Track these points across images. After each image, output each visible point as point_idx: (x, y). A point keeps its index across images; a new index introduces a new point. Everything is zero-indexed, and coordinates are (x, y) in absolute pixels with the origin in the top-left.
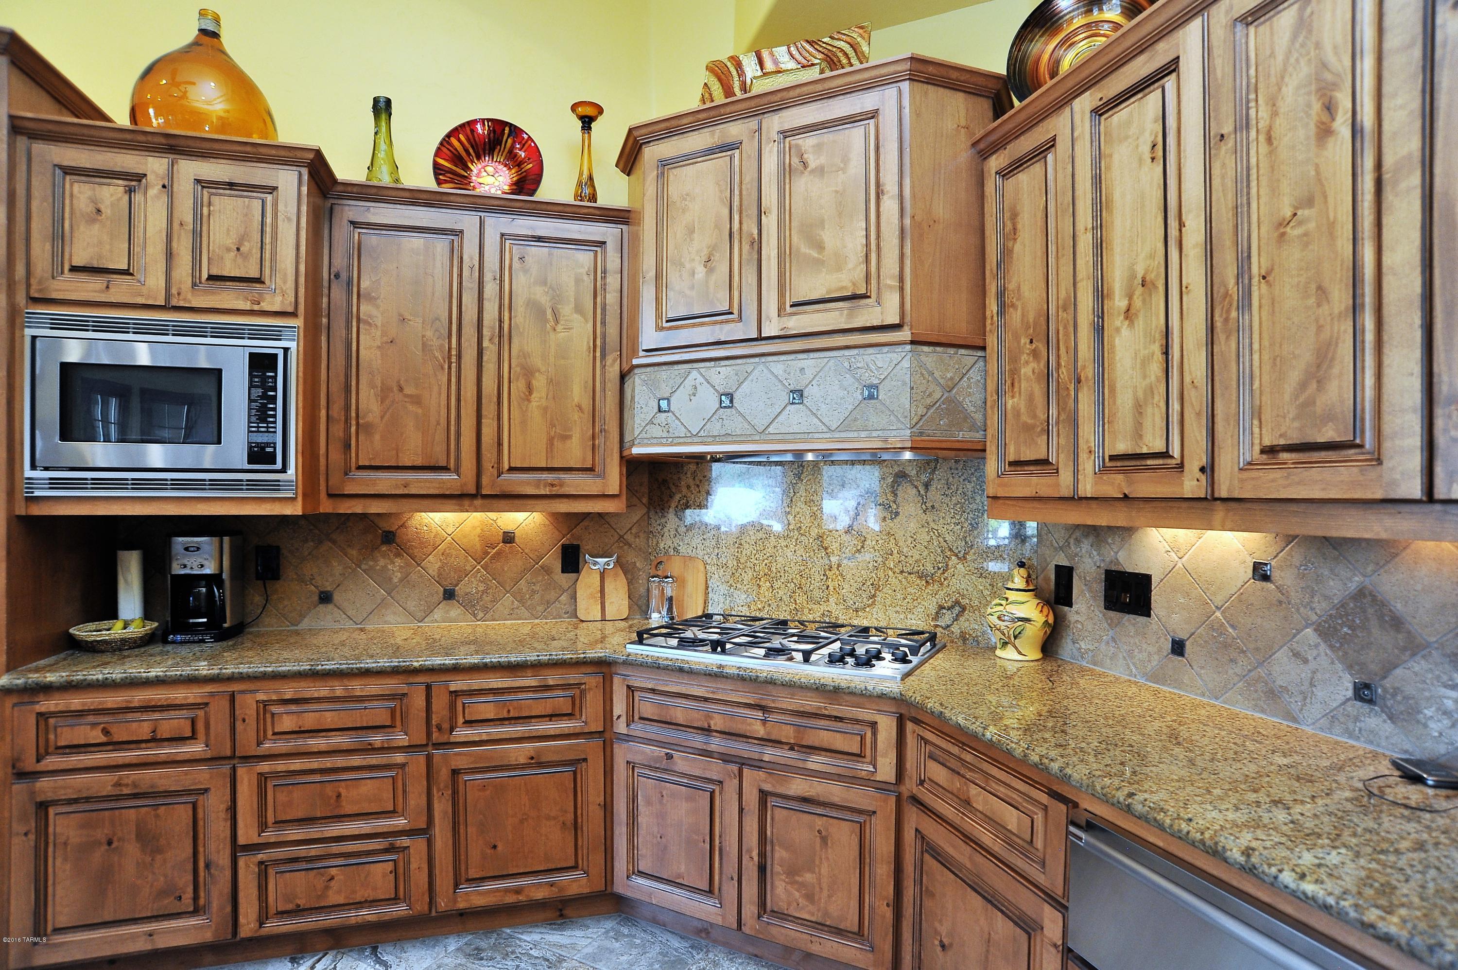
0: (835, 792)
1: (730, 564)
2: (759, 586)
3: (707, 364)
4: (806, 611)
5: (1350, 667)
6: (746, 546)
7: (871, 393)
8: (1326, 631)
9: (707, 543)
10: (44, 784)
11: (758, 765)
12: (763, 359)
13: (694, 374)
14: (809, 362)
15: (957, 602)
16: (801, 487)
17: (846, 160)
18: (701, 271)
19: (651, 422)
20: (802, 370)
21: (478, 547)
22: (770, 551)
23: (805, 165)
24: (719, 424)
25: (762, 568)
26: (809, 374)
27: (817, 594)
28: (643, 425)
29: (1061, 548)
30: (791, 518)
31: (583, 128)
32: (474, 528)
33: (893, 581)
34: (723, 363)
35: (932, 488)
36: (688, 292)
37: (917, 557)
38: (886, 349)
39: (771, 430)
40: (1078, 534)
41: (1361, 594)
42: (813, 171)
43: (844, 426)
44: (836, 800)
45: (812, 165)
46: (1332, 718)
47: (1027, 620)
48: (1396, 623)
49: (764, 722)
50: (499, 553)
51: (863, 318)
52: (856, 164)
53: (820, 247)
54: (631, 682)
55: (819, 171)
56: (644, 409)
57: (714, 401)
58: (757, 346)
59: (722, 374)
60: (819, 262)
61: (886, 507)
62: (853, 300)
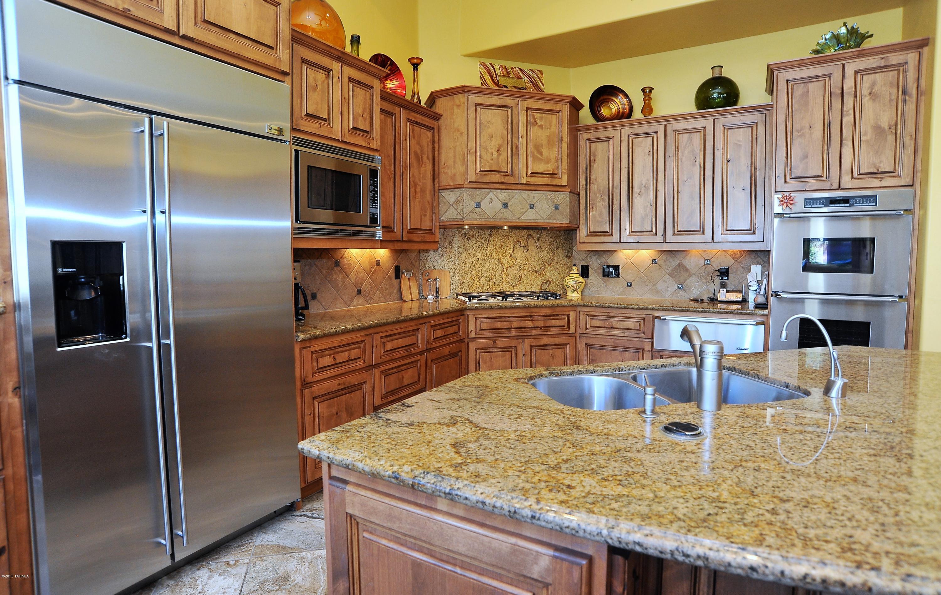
0: (557, 340)
1: (461, 272)
2: (474, 280)
3: (497, 191)
4: (494, 289)
5: (676, 282)
6: (468, 264)
7: (557, 207)
8: (671, 274)
9: (450, 263)
10: (315, 388)
11: (528, 337)
12: (519, 191)
13: (491, 194)
14: (536, 194)
15: (548, 280)
16: (492, 239)
17: (550, 125)
18: (495, 154)
19: (472, 211)
20: (534, 197)
21: (368, 267)
22: (479, 265)
23: (536, 123)
24: (502, 215)
25: (475, 273)
26: (536, 199)
27: (498, 281)
28: (469, 212)
29: (583, 260)
30: (487, 252)
31: (414, 69)
32: (367, 258)
33: (526, 274)
34: (503, 191)
35: (540, 240)
36: (490, 161)
37: (535, 265)
38: (562, 193)
39: (522, 218)
40: (591, 255)
41: (679, 264)
42: (539, 126)
43: (549, 218)
44: (557, 343)
45: (539, 124)
46: (673, 294)
47: (582, 282)
48: (687, 270)
49: (532, 320)
50: (375, 271)
51: (556, 182)
52: (554, 128)
53: (541, 154)
54: (477, 316)
55: (541, 127)
56: (469, 206)
57: (500, 206)
58: (518, 186)
59: (503, 195)
60: (541, 160)
61: (524, 247)
62: (552, 175)
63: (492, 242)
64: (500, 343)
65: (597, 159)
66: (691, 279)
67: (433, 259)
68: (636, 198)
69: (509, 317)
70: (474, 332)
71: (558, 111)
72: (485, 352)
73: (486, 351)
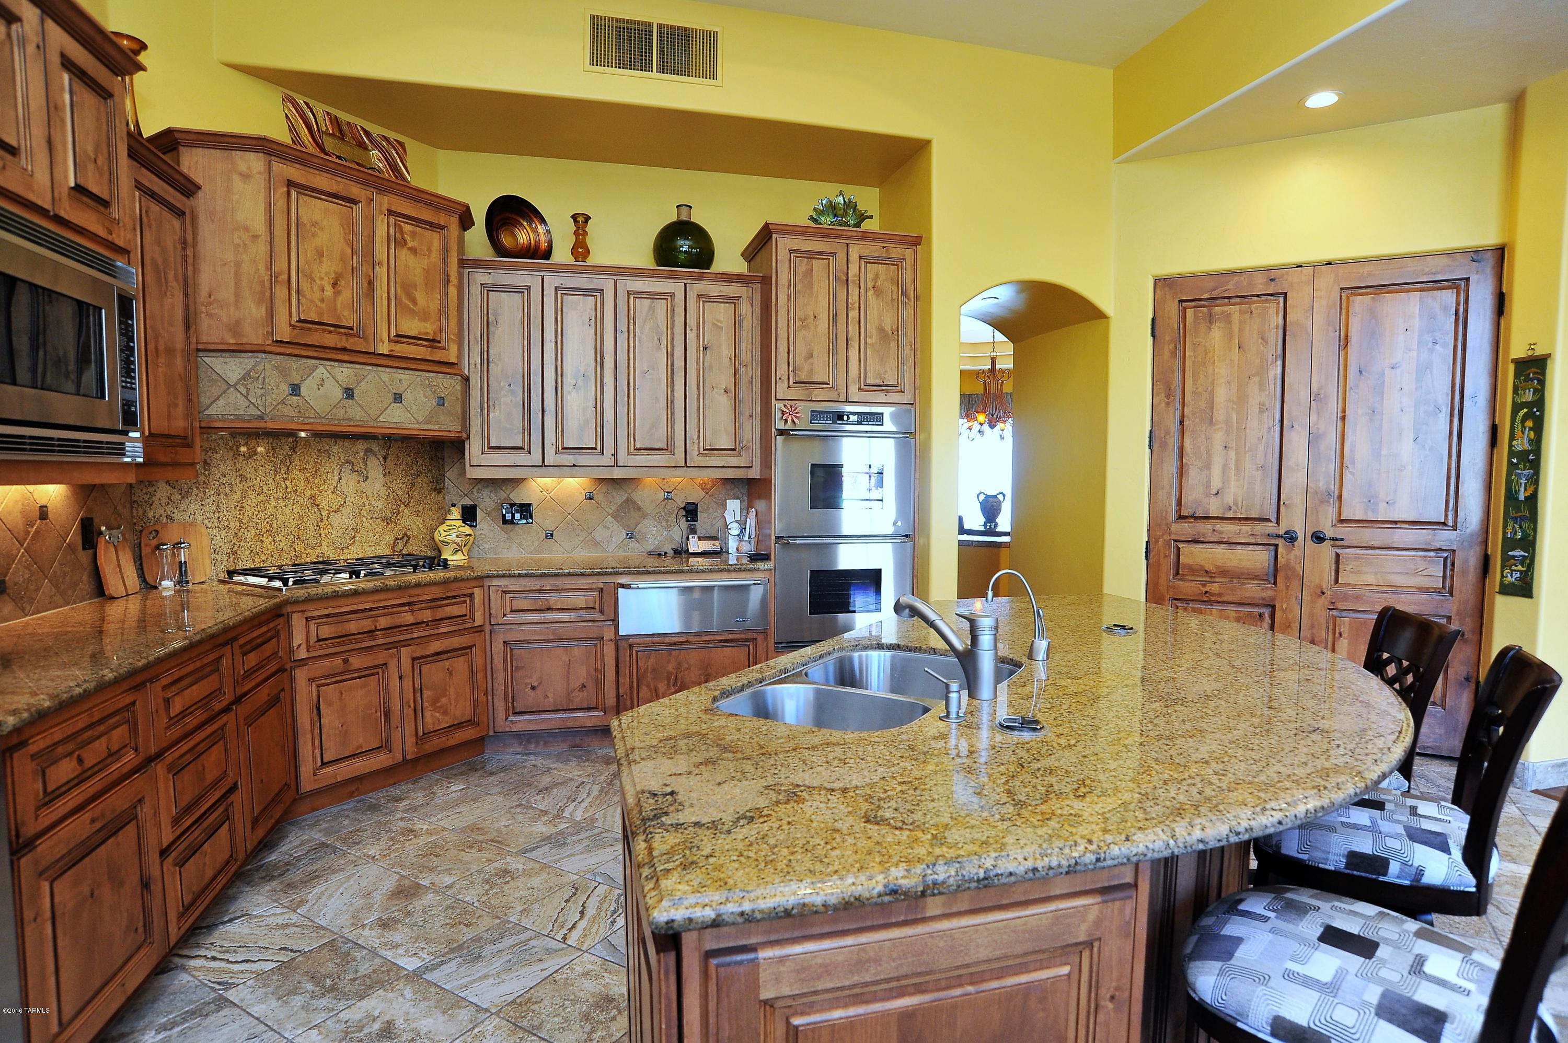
0: (456, 642)
1: (232, 525)
2: (262, 541)
3: (332, 363)
4: (304, 556)
5: (624, 528)
6: (248, 508)
7: (441, 401)
8: (615, 516)
9: (207, 508)
11: (406, 643)
12: (375, 368)
13: (321, 369)
14: (404, 376)
15: (405, 534)
16: (296, 459)
17: (429, 250)
18: (329, 291)
19: (283, 402)
20: (400, 380)
21: (21, 526)
22: (271, 510)
23: (406, 243)
24: (342, 412)
25: (264, 526)
26: (405, 384)
27: (312, 541)
28: (275, 403)
29: (466, 495)
30: (288, 483)
32: (17, 502)
33: (366, 524)
34: (345, 365)
35: (388, 460)
36: (319, 303)
37: (380, 507)
38: (448, 376)
39: (381, 419)
40: (479, 486)
41: (627, 500)
42: (409, 249)
43: (427, 422)
44: (456, 646)
45: (410, 244)
46: (619, 547)
47: (470, 535)
48: (639, 509)
49: (412, 611)
50: (37, 532)
51: (439, 356)
52: (435, 256)
53: (414, 301)
54: (310, 614)
55: (413, 250)
56: (276, 391)
57: (338, 393)
58: (372, 358)
59: (344, 373)
60: (413, 312)
61: (360, 473)
62: (433, 342)
63: (297, 462)
64: (356, 662)
65: (500, 322)
66: (646, 522)
67: (164, 501)
68: (569, 393)
69: (370, 610)
70: (304, 647)
71: (442, 228)
72: (328, 684)
73: (328, 681)
